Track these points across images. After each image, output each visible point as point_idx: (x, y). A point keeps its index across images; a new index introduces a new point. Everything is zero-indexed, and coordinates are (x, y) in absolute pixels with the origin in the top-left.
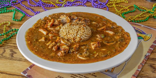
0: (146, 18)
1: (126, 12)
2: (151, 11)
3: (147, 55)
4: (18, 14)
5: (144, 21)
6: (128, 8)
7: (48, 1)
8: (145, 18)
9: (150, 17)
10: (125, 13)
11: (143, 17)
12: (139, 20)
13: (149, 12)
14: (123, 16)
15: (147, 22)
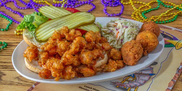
0: (174, 17)
1: (147, 10)
2: (180, 7)
4: (2, 20)
5: (172, 21)
6: (150, 5)
7: (42, 1)
8: (172, 17)
9: (179, 15)
10: (145, 12)
11: (170, 16)
12: (165, 21)
13: (177, 8)
14: (143, 16)
15: (176, 22)
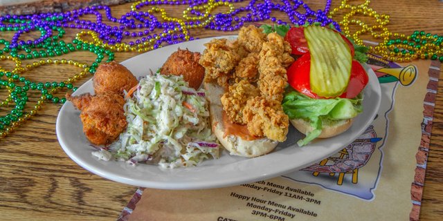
3: (426, 122)
